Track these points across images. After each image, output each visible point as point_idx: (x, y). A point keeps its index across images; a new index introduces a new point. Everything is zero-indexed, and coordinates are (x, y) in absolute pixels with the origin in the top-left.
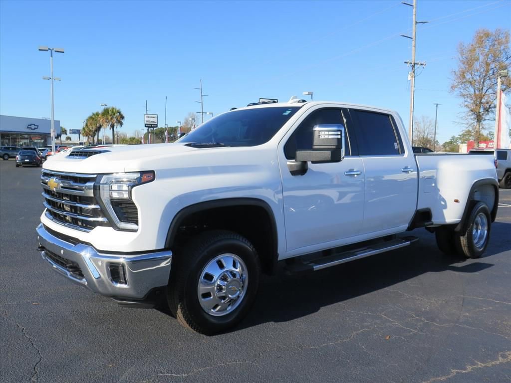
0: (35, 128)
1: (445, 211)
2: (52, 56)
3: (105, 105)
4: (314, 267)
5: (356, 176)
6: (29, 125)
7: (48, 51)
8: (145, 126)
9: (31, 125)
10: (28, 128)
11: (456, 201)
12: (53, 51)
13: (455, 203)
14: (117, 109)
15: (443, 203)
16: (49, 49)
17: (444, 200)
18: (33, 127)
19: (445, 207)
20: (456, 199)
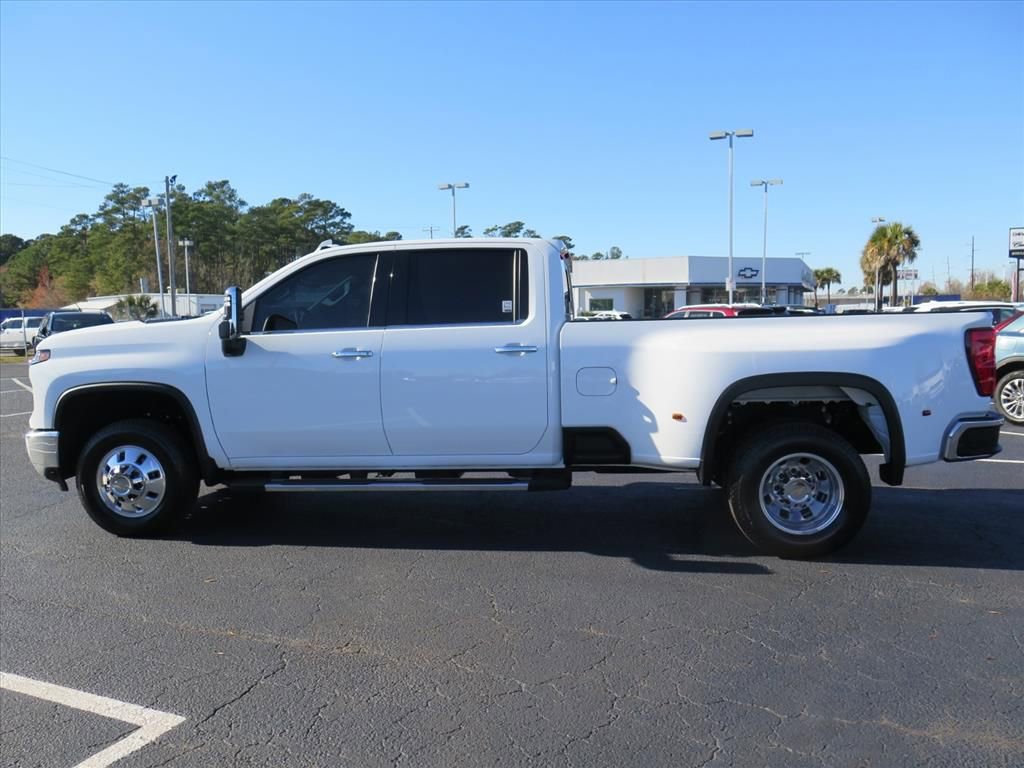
0: (753, 275)
1: (653, 436)
2: (731, 146)
3: (881, 220)
4: (266, 486)
5: (358, 358)
6: (742, 271)
7: (724, 137)
8: (1011, 256)
9: (744, 270)
10: (739, 275)
11: (678, 417)
12: (734, 137)
13: (675, 421)
14: (904, 227)
15: (647, 419)
16: (727, 134)
17: (650, 415)
18: (748, 273)
19: (654, 428)
20: (678, 412)
